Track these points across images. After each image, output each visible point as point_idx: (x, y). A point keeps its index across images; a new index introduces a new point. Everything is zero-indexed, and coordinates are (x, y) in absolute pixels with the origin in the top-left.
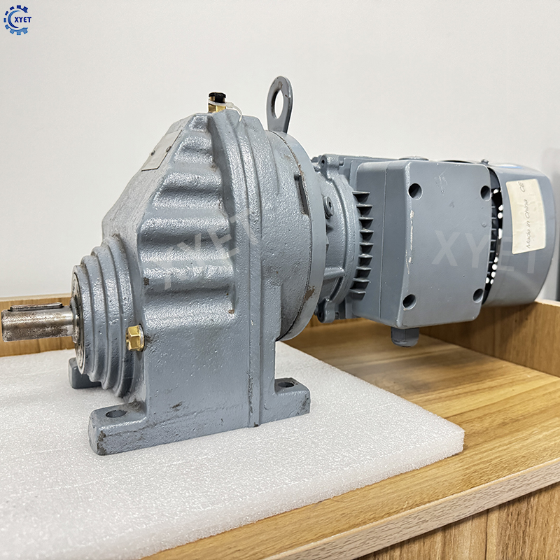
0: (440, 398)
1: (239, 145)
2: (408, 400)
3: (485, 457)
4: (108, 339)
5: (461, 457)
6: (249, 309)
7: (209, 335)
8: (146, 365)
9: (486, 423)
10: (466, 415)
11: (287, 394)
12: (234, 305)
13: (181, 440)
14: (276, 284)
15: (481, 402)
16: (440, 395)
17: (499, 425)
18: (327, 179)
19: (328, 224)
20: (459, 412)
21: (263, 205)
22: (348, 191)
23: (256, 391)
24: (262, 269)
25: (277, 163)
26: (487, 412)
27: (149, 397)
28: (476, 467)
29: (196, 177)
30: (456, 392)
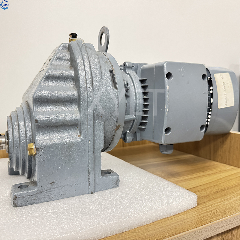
0: (185, 180)
1: (82, 56)
2: (169, 181)
3: (208, 209)
4: (20, 151)
5: (196, 209)
6: (88, 135)
7: (68, 148)
8: (37, 162)
9: (208, 192)
10: (198, 188)
11: (108, 177)
12: (80, 133)
13: (55, 200)
14: (101, 123)
15: (205, 181)
16: (185, 178)
17: (215, 192)
18: (126, 73)
19: (127, 94)
20: (194, 187)
21: (94, 84)
22: (136, 79)
23: (92, 176)
24: (94, 115)
25: (101, 64)
26: (208, 186)
27: (38, 178)
28: (205, 214)
29: (62, 71)
30: (193, 176)
